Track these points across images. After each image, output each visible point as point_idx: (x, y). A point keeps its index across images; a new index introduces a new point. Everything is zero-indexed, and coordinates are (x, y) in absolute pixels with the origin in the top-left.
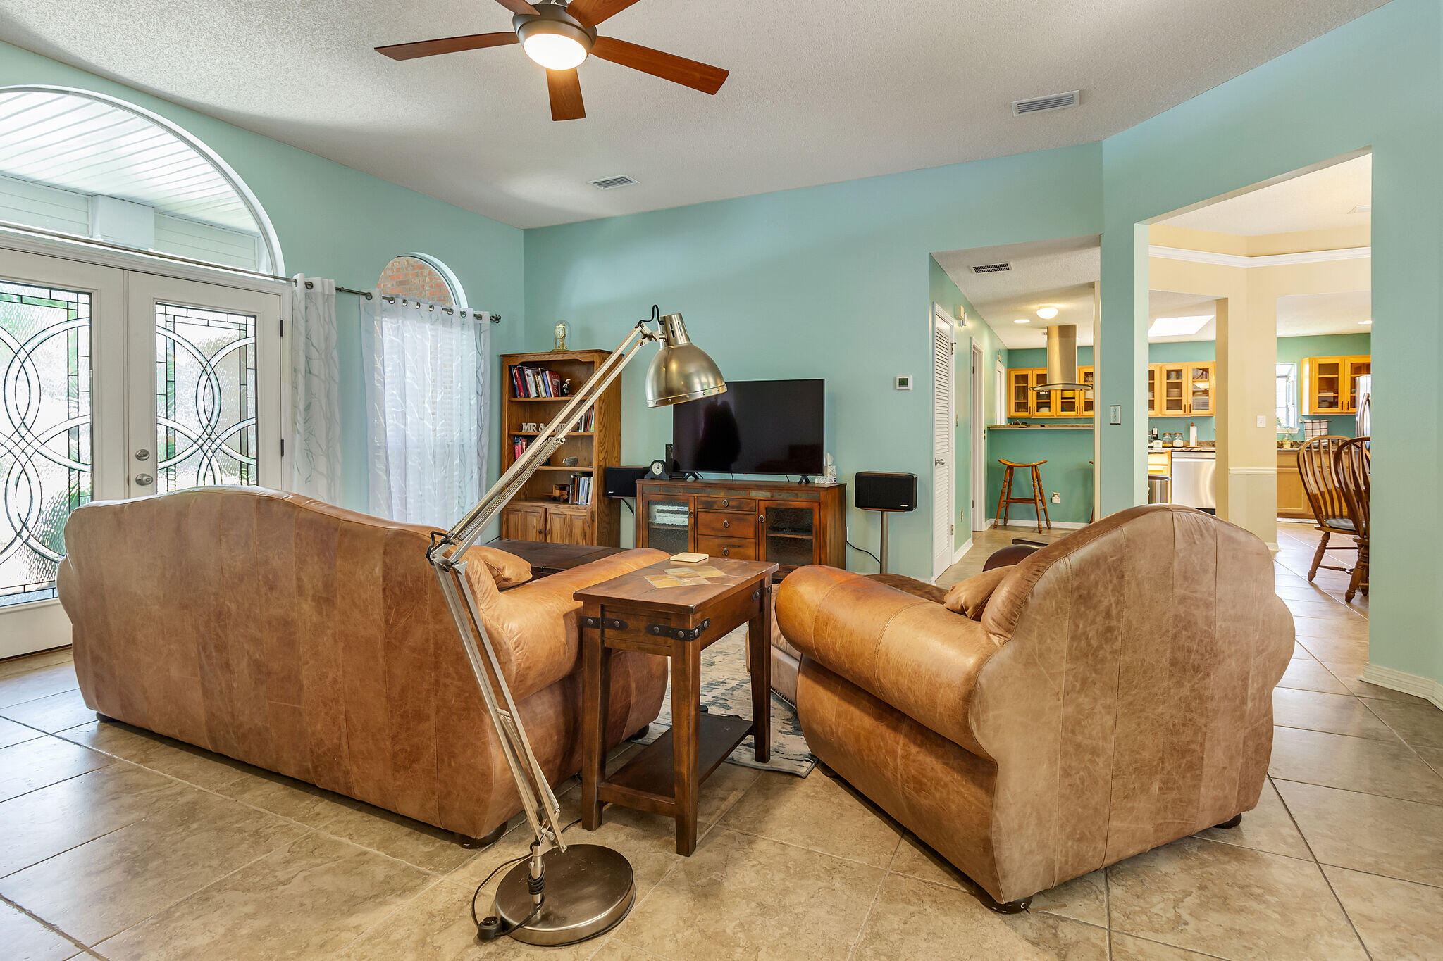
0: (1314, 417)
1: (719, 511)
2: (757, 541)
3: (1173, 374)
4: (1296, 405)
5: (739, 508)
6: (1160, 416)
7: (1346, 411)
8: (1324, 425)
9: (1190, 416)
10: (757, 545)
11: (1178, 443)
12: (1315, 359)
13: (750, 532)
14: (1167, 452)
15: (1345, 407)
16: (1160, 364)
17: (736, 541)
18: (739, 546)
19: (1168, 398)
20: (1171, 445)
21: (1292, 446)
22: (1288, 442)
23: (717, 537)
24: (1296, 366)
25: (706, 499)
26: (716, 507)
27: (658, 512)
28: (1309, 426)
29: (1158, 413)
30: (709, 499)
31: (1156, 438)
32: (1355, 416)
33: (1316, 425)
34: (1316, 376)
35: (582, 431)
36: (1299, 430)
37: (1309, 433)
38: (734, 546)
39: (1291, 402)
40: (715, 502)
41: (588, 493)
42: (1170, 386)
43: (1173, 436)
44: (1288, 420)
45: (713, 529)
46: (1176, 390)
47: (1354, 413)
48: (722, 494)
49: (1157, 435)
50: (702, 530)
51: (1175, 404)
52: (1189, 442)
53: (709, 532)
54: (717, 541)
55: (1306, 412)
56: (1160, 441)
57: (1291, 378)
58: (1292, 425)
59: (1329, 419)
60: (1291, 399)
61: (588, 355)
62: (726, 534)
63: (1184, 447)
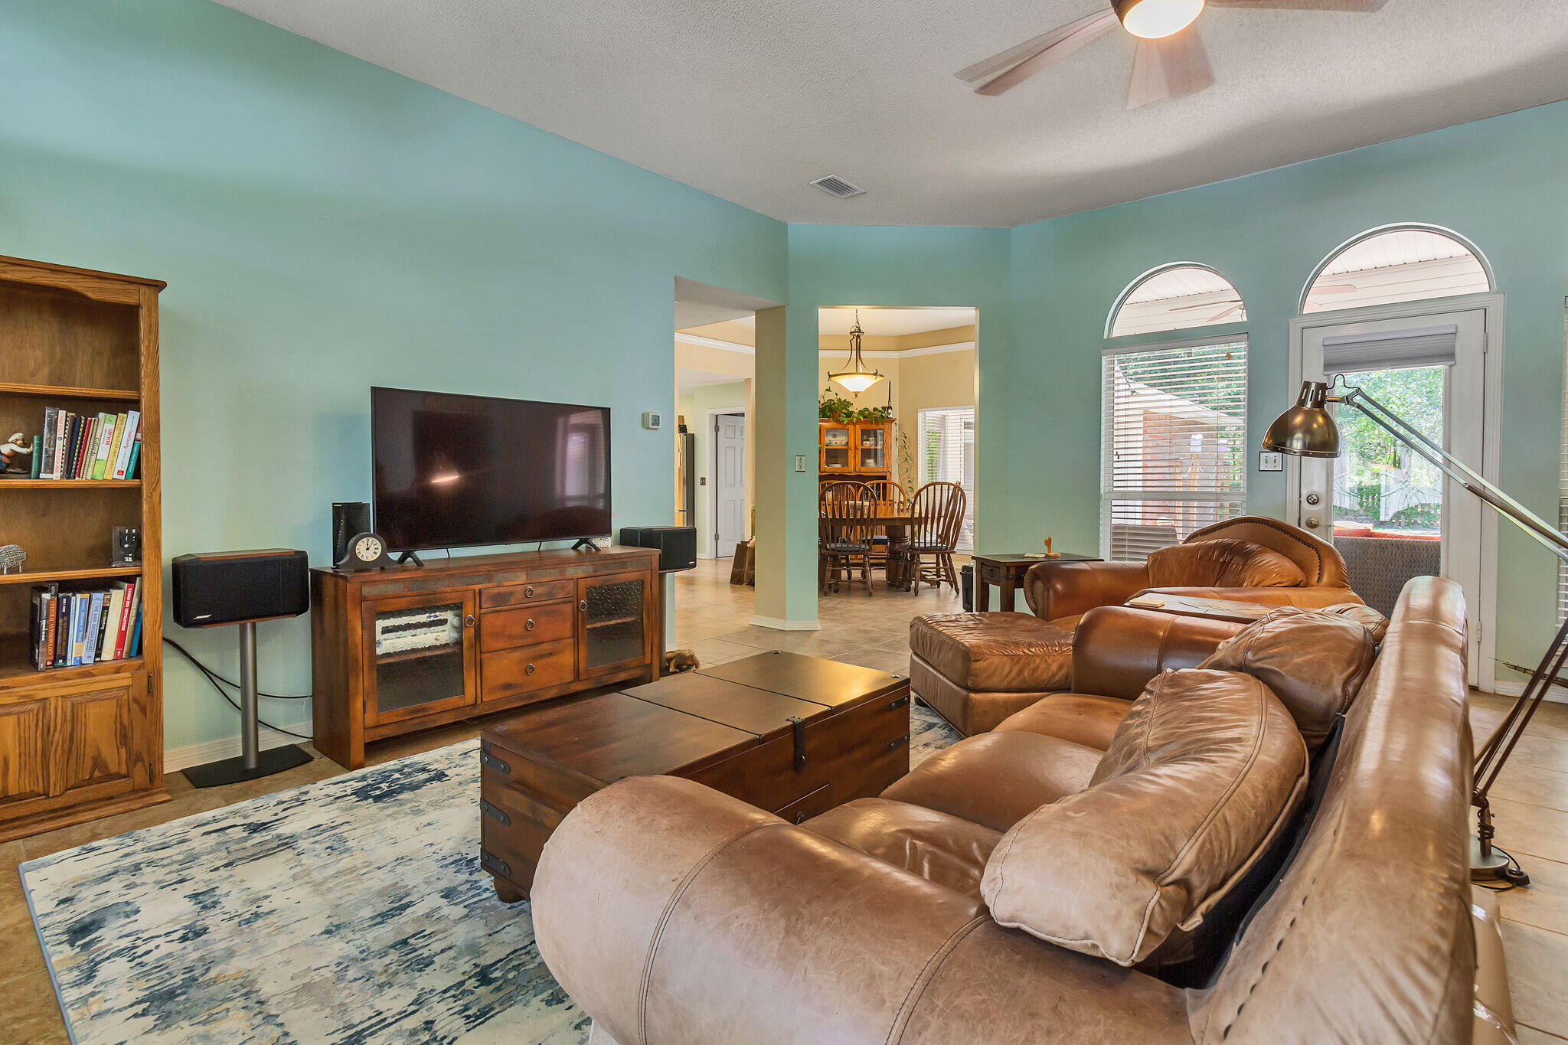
1: (518, 606)
2: (576, 641)
5: (550, 595)
10: (577, 645)
13: (566, 629)
17: (545, 648)
18: (550, 654)
23: (515, 648)
25: (496, 591)
26: (513, 600)
27: (383, 632)
30: (502, 590)
35: (57, 475)
38: (541, 656)
40: (511, 594)
41: (102, 633)
45: (510, 637)
48: (521, 578)
50: (488, 643)
53: (501, 645)
54: (517, 655)
61: (117, 286)
62: (530, 641)
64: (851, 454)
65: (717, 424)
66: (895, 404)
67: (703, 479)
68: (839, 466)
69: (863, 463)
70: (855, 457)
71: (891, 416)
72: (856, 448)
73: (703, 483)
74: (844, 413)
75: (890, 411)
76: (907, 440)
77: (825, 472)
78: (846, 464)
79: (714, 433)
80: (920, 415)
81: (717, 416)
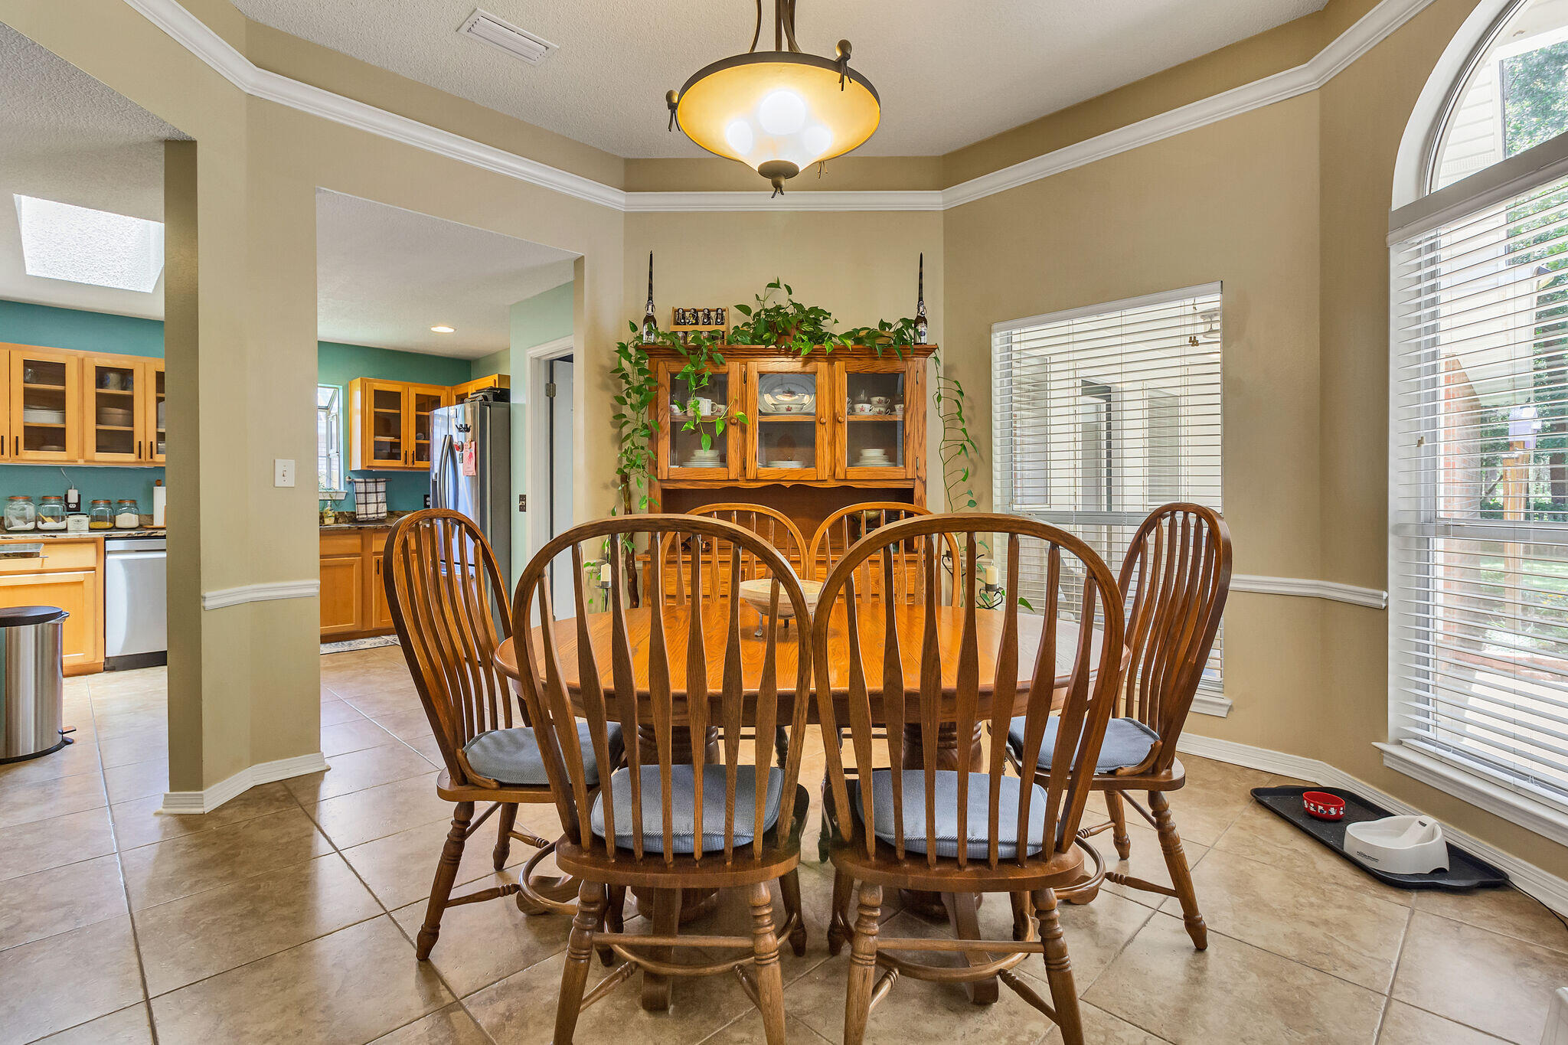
0: (367, 474)
3: (113, 377)
4: (342, 454)
6: (81, 463)
7: (411, 466)
8: (381, 487)
9: (152, 466)
11: (127, 519)
12: (368, 381)
14: (94, 541)
15: (410, 459)
16: (81, 353)
19: (101, 427)
20: (108, 525)
21: (336, 520)
22: (331, 513)
24: (341, 391)
28: (361, 488)
29: (76, 458)
31: (77, 510)
32: (429, 473)
33: (371, 487)
34: (371, 409)
36: (347, 494)
37: (362, 498)
39: (334, 450)
42: (104, 402)
43: (116, 506)
44: (330, 479)
46: (120, 411)
47: (429, 469)
49: (78, 504)
51: (121, 441)
52: (152, 517)
55: (357, 465)
56: (84, 517)
57: (334, 411)
58: (335, 486)
59: (388, 476)
60: (334, 445)
63: (140, 526)
64: (822, 435)
65: (552, 381)
66: (935, 310)
67: (523, 498)
68: (794, 465)
69: (854, 459)
70: (833, 443)
71: (924, 340)
72: (836, 420)
73: (523, 509)
74: (805, 333)
75: (921, 328)
76: (965, 404)
77: (757, 480)
78: (811, 462)
79: (544, 400)
80: (997, 341)
81: (552, 362)
